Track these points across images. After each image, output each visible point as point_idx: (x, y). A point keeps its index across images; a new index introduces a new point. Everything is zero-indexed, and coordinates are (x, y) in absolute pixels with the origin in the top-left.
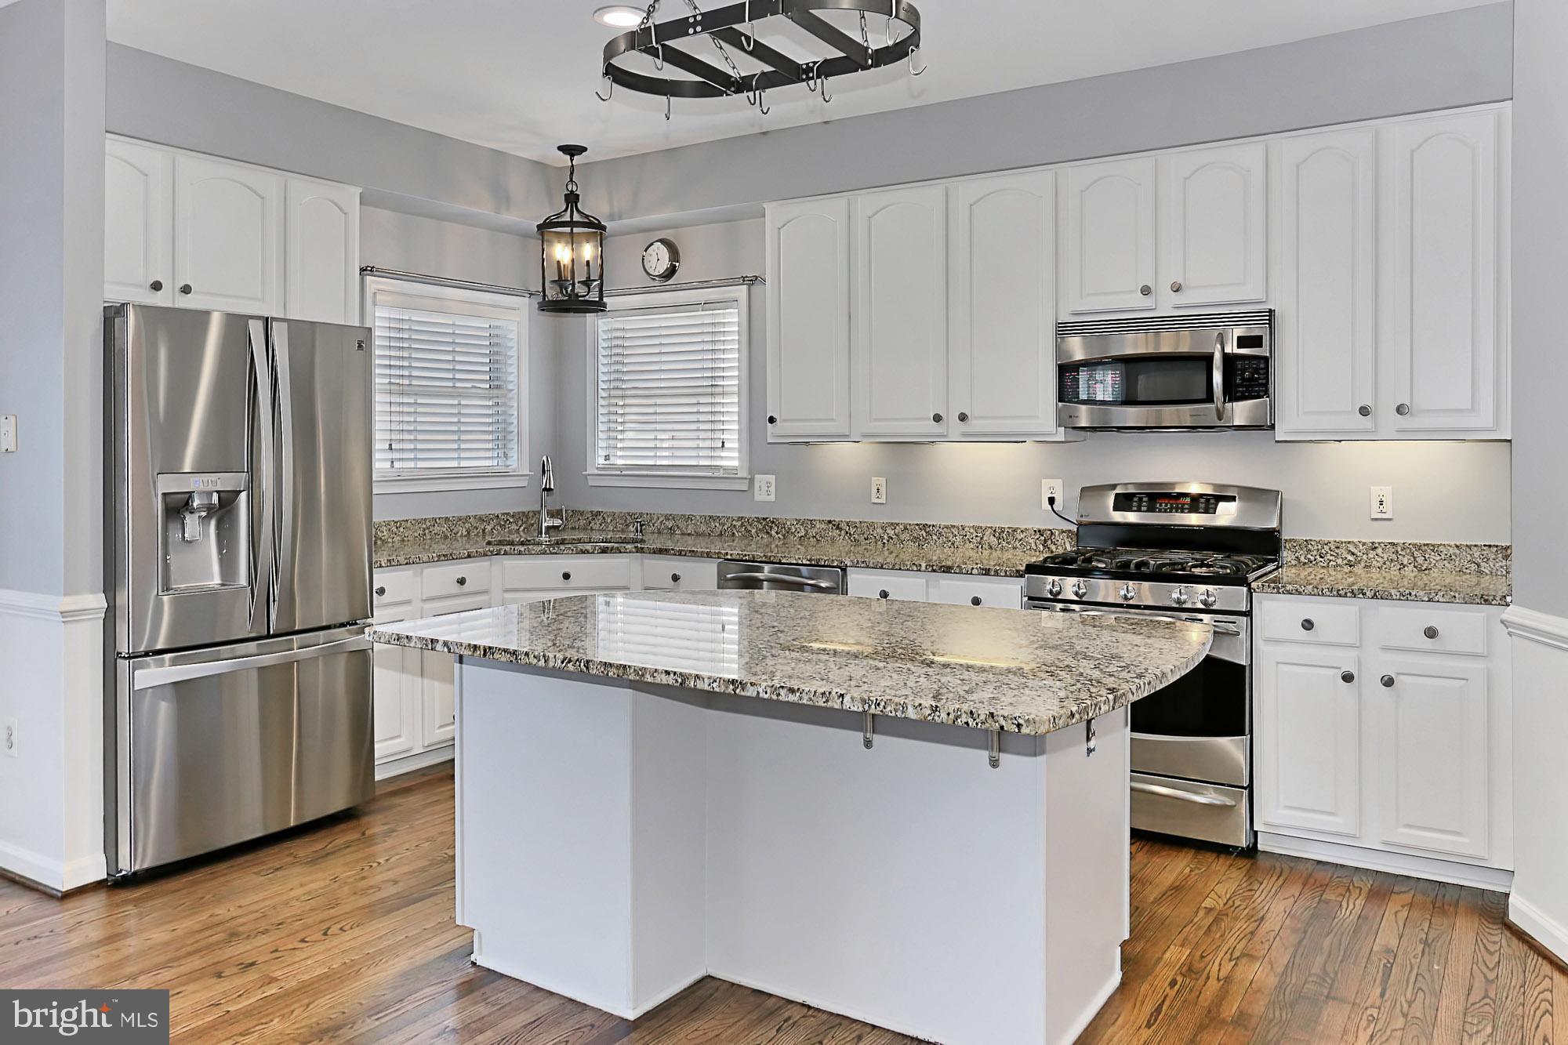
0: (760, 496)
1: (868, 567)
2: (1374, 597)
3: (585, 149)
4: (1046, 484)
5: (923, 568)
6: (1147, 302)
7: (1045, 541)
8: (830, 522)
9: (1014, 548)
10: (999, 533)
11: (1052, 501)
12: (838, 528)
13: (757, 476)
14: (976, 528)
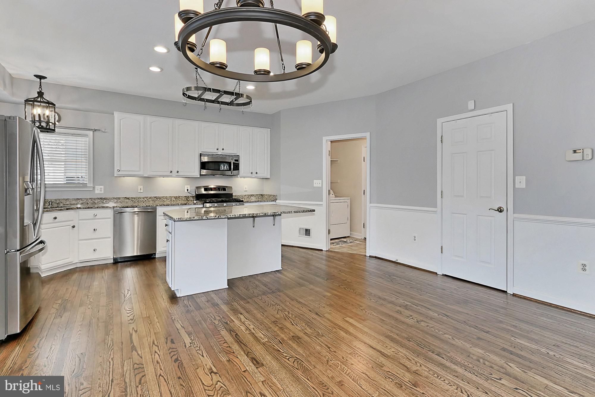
0: (97, 192)
1: (164, 206)
2: (260, 202)
3: (46, 78)
4: (186, 186)
5: (179, 204)
6: (217, 151)
7: (187, 198)
8: (125, 198)
9: (179, 200)
10: (176, 198)
11: (188, 190)
12: (128, 199)
13: (96, 186)
14: (170, 197)
